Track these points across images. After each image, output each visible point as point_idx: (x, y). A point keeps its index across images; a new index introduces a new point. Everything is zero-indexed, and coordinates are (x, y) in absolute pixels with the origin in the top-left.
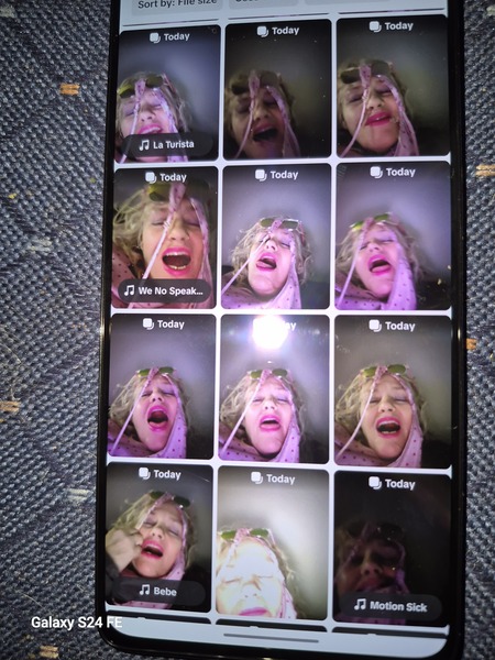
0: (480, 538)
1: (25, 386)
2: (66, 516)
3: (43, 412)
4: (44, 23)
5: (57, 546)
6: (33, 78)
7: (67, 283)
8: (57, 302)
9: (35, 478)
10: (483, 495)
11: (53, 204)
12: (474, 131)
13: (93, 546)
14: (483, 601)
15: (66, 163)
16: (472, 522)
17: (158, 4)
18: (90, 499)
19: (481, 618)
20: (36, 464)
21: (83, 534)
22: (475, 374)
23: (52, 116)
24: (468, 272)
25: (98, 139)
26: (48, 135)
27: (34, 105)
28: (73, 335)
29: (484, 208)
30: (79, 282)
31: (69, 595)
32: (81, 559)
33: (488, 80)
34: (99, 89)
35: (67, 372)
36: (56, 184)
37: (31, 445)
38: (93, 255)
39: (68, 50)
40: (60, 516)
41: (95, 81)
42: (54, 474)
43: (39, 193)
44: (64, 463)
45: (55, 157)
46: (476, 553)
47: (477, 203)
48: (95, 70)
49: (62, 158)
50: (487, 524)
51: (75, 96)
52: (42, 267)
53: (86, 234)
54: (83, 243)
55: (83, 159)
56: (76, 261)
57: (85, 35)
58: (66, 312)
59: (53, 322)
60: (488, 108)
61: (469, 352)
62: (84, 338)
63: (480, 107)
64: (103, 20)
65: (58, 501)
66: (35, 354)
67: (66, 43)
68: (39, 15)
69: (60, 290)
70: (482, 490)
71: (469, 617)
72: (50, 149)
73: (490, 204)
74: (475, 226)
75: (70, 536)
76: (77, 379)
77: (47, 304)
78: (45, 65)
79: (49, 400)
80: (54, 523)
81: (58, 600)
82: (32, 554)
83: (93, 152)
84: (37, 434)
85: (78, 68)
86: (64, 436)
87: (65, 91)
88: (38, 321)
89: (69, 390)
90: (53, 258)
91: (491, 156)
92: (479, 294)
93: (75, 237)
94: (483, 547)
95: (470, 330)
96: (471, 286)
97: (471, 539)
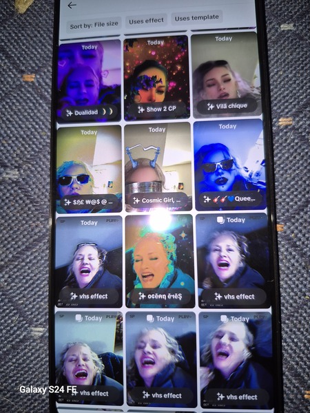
0: (291, 349)
1: (3, 263)
2: (30, 345)
3: (14, 279)
4: (13, 38)
5: (25, 365)
6: (6, 72)
7: (28, 197)
8: (22, 209)
9: (10, 321)
10: (292, 322)
11: (19, 149)
12: (276, 98)
13: (48, 364)
14: (295, 389)
15: (27, 123)
16: (286, 339)
17: (83, 26)
18: (45, 334)
19: (294, 401)
20: (10, 312)
21: (41, 356)
22: (283, 246)
23: (18, 94)
24: (276, 183)
25: (47, 108)
26: (16, 106)
27: (7, 88)
28: (32, 230)
29: (284, 145)
30: (36, 197)
31: (33, 396)
32: (40, 373)
33: (284, 67)
34: (47, 78)
35: (29, 253)
36: (21, 136)
37: (7, 300)
38: (45, 179)
39: (28, 55)
40: (26, 346)
41: (44, 72)
42: (22, 319)
43: (10, 142)
44: (28, 311)
45: (20, 119)
46: (289, 359)
47: (280, 141)
48: (44, 66)
49: (25, 120)
50: (295, 340)
51: (32, 82)
52: (12, 188)
53: (40, 166)
54: (39, 172)
55: (38, 120)
56: (34, 183)
57: (38, 46)
58: (28, 216)
59: (20, 222)
60: (284, 84)
61: (279, 233)
62: (39, 232)
63: (279, 84)
64: (49, 36)
65: (25, 336)
66: (9, 243)
67: (27, 50)
68: (10, 34)
69: (24, 202)
70: (291, 318)
71: (286, 400)
72: (17, 115)
73: (288, 142)
74: (279, 155)
75: (32, 358)
76: (35, 258)
77: (15, 211)
78: (13, 63)
79: (18, 271)
80: (22, 350)
81: (25, 400)
82: (8, 371)
83: (44, 116)
84: (11, 293)
85: (34, 65)
86: (28, 294)
87: (26, 79)
88: (10, 221)
89: (31, 265)
90: (19, 182)
91: (287, 113)
92: (284, 197)
93: (33, 169)
94: (294, 355)
95: (279, 219)
96: (278, 192)
97: (285, 350)
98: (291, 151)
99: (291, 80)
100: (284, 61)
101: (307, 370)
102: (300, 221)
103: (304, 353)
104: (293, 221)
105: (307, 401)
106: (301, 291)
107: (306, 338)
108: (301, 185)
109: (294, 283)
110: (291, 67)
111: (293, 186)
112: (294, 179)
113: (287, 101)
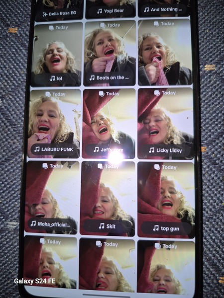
0: (210, 244)
2: (5, 235)
7: (9, 121)
8: (3, 130)
10: (211, 223)
11: (3, 83)
12: (203, 50)
13: (18, 250)
14: (212, 276)
15: (10, 64)
16: (206, 237)
18: (17, 227)
19: (211, 284)
21: (14, 244)
22: (206, 164)
23: (4, 42)
24: (202, 115)
25: (26, 53)
26: (2, 51)
28: (11, 146)
29: (208, 85)
30: (14, 120)
31: (6, 275)
32: (13, 257)
33: (209, 27)
34: (27, 30)
35: (8, 164)
36: (5, 74)
38: (21, 107)
40: (3, 235)
41: (25, 26)
44: (5, 209)
45: (5, 61)
46: (208, 252)
47: (205, 83)
48: (25, 21)
49: (8, 62)
50: (213, 238)
51: (16, 33)
53: (18, 97)
54: (17, 102)
55: (18, 62)
56: (13, 110)
57: (21, 6)
58: (7, 135)
60: (210, 39)
61: (203, 153)
62: (16, 147)
63: (206, 39)
65: (2, 228)
67: (12, 9)
69: (5, 124)
70: (210, 220)
71: (205, 284)
72: (3, 58)
73: (211, 83)
74: (204, 93)
75: (7, 245)
76: (12, 167)
78: (2, 19)
83: (23, 59)
85: (17, 21)
86: (6, 195)
87: (11, 31)
89: (8, 173)
90: (2, 109)
91: (211, 61)
92: (207, 126)
93: (13, 99)
94: (212, 249)
95: (203, 142)
96: (203, 122)
97: (205, 245)
98: (214, 90)
99: (215, 36)
100: (210, 22)
101: (222, 261)
102: (219, 144)
103: (219, 248)
104: (214, 144)
105: (221, 285)
106: (218, 199)
107: (221, 236)
108: (221, 117)
109: (213, 193)
110: (215, 26)
111: (214, 117)
112: (215, 111)
113: (211, 52)
